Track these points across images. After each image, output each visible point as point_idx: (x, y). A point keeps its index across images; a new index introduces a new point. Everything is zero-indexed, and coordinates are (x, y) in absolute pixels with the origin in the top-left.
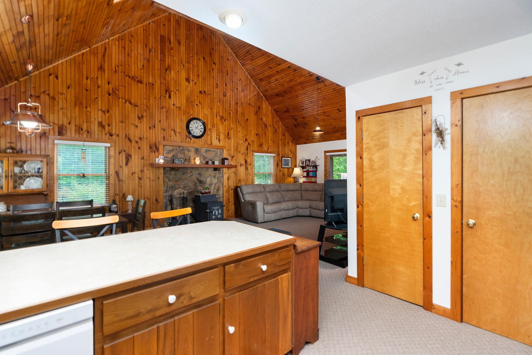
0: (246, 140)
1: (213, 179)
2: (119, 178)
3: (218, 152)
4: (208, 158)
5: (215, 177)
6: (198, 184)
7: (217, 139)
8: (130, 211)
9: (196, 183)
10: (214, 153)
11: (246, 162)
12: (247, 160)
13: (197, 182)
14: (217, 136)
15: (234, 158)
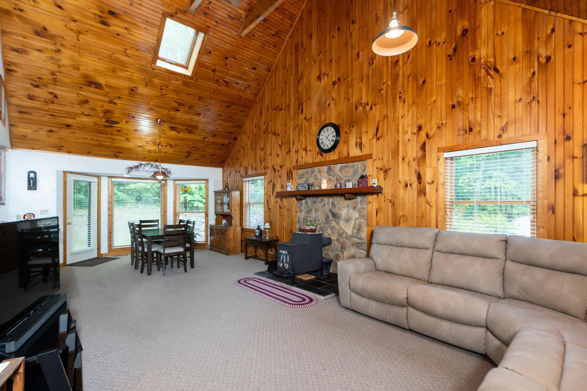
0: (420, 128)
1: (351, 211)
2: (268, 207)
3: (359, 166)
4: (345, 178)
5: (355, 208)
6: (331, 218)
7: (358, 145)
8: (267, 238)
9: (328, 216)
10: (351, 170)
11: (419, 177)
12: (421, 173)
13: (330, 215)
14: (359, 140)
15: (391, 172)
